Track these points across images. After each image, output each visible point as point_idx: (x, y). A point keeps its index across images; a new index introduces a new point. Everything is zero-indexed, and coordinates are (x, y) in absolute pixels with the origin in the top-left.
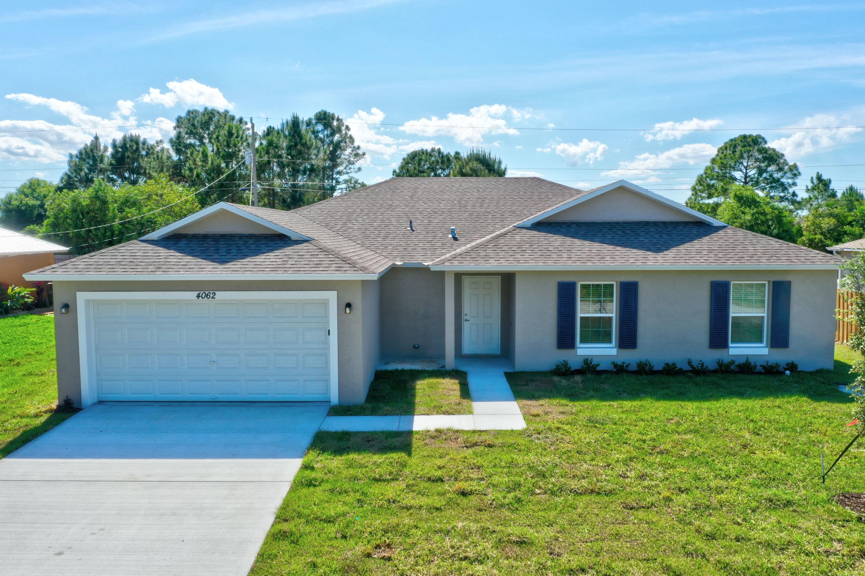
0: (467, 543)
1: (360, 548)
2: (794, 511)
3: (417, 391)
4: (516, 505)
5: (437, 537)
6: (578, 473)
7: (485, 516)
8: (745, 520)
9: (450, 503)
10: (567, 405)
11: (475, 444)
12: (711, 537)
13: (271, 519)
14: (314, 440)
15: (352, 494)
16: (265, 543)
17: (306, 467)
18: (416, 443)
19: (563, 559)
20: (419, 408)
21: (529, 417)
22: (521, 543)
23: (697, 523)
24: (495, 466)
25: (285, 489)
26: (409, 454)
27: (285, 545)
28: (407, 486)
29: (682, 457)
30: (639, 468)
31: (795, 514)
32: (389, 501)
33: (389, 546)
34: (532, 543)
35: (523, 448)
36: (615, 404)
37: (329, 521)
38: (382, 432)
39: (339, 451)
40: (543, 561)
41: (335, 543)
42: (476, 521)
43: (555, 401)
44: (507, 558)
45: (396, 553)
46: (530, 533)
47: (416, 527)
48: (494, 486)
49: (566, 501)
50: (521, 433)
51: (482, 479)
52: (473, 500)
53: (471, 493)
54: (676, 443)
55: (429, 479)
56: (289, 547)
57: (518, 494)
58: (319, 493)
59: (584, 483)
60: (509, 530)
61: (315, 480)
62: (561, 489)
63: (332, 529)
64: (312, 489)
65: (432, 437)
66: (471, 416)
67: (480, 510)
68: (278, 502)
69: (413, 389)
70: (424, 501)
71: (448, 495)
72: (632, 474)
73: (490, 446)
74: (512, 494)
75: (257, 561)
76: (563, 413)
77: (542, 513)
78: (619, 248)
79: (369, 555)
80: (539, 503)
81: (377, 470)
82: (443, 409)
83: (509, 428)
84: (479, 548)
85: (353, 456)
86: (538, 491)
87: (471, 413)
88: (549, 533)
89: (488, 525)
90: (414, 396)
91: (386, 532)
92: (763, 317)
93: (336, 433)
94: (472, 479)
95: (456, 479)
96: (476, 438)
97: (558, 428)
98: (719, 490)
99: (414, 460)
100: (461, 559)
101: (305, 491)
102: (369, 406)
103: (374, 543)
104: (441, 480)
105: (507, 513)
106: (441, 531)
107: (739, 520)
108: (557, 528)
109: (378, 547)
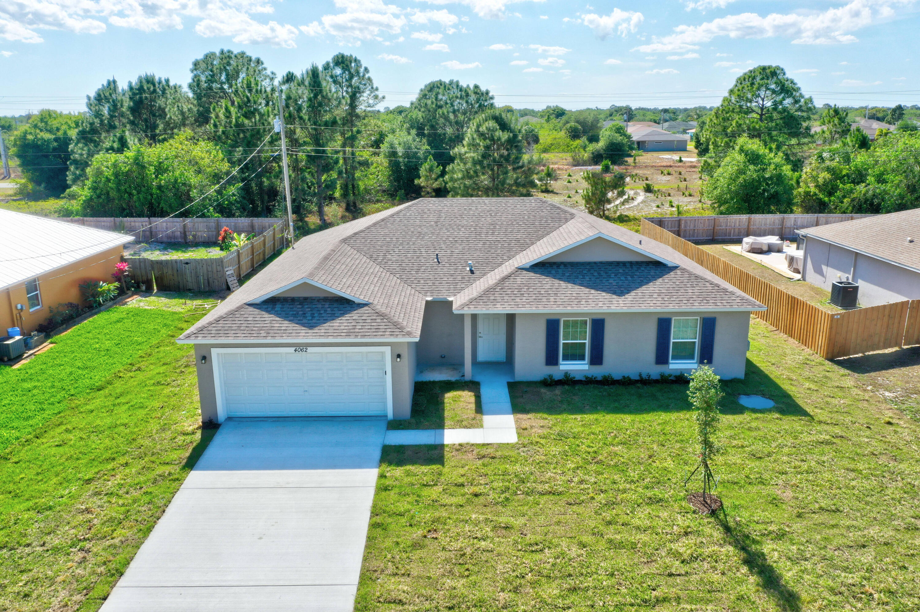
0: (477, 528)
1: (420, 532)
2: (662, 506)
3: (446, 405)
4: (505, 503)
5: (461, 525)
6: (544, 480)
7: (488, 509)
8: (631, 512)
9: (469, 502)
10: (546, 419)
11: (484, 457)
12: (609, 523)
13: (368, 515)
14: (382, 453)
15: (411, 495)
16: (369, 530)
17: (382, 476)
18: (447, 455)
19: (528, 537)
20: (448, 422)
21: (521, 430)
22: (506, 528)
23: (604, 514)
24: (495, 474)
25: (372, 492)
26: (443, 464)
27: (379, 530)
28: (443, 490)
29: (609, 466)
30: (581, 475)
31: (661, 508)
32: (433, 501)
33: (435, 530)
34: (512, 528)
35: (513, 459)
36: (579, 417)
37: (401, 515)
38: (425, 446)
39: (400, 463)
40: (516, 538)
41: (406, 529)
42: (482, 513)
43: (539, 415)
44: (498, 537)
45: (440, 535)
46: (512, 521)
47: (449, 518)
48: (494, 489)
49: (534, 499)
50: (512, 446)
51: (487, 484)
52: (481, 499)
53: (480, 494)
54: (609, 454)
55: (456, 484)
56: (382, 532)
57: (507, 495)
58: (393, 495)
59: (547, 486)
60: (501, 520)
61: (389, 486)
62: (532, 492)
63: (403, 520)
64: (387, 492)
65: (457, 450)
66: (482, 429)
67: (485, 506)
68: (369, 503)
69: (443, 403)
70: (454, 500)
71: (467, 496)
72: (576, 480)
73: (493, 458)
74: (504, 495)
75: (367, 541)
76: (542, 427)
77: (519, 508)
78: (593, 291)
79: (425, 537)
80: (518, 501)
81: (425, 478)
82: (464, 423)
83: (506, 442)
84: (484, 531)
85: (409, 467)
86: (519, 492)
87: (482, 426)
88: (521, 521)
89: (489, 516)
90: (443, 410)
91: (433, 522)
92: (694, 343)
93: (395, 446)
94: (481, 484)
95: (472, 485)
96: (484, 452)
97: (537, 442)
98: (624, 491)
99: (446, 470)
100: (474, 538)
101: (384, 493)
102: (413, 421)
103: (427, 529)
104: (462, 485)
105: (500, 508)
106: (463, 521)
107: (628, 512)
108: (527, 517)
109: (429, 531)
